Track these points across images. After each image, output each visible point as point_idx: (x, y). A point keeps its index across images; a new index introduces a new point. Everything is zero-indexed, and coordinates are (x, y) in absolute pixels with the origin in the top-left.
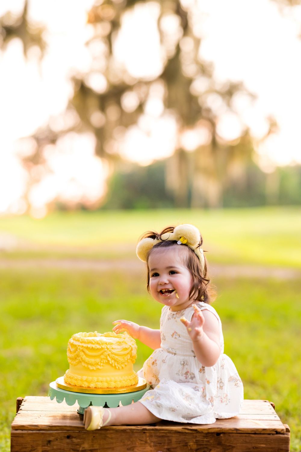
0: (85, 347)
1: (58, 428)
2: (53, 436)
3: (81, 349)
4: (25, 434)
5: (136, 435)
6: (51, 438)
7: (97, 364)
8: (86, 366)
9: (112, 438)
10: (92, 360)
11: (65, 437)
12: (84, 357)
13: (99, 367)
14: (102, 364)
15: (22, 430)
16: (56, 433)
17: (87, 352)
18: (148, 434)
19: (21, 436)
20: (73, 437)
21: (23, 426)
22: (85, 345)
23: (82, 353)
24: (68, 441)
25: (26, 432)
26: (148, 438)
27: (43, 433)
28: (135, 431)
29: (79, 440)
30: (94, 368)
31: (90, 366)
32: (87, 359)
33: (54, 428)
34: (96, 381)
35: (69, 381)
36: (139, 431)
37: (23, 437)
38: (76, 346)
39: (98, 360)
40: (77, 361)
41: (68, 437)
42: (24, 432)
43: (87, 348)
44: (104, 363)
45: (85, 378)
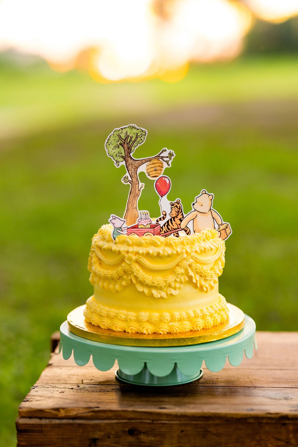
0: (143, 254)
1: (110, 414)
2: (100, 431)
3: (134, 258)
4: (46, 425)
5: (267, 428)
6: (98, 435)
7: (170, 286)
8: (146, 291)
9: (218, 435)
10: (158, 279)
11: (124, 432)
12: (142, 274)
13: (173, 292)
14: (178, 285)
15: (40, 418)
16: (106, 424)
17: (147, 262)
18: (291, 428)
19: (39, 429)
20: (140, 433)
21: (41, 411)
22: (141, 250)
23: (136, 268)
24: (131, 439)
25: (47, 421)
26: (291, 436)
27: (80, 425)
28: (264, 421)
29: (152, 438)
30: (164, 294)
31: (154, 292)
32: (148, 278)
33: (102, 414)
34: (169, 319)
36: (273, 421)
37: (41, 432)
38: (119, 252)
39: (171, 278)
40: (124, 283)
41: (132, 432)
42: (44, 422)
43: (148, 255)
44: (181, 282)
45: (144, 315)
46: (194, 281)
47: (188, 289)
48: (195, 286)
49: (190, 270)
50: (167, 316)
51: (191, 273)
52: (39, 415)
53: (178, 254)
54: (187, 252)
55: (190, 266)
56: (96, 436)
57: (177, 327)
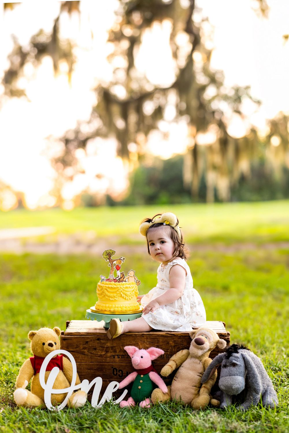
0: (107, 287)
1: (92, 334)
2: (89, 339)
3: (105, 288)
4: (73, 337)
5: (138, 338)
6: (88, 340)
7: (115, 297)
8: (108, 298)
10: (112, 295)
11: (96, 339)
12: (107, 293)
13: (116, 299)
14: (117, 297)
15: (71, 335)
16: (91, 337)
17: (108, 290)
18: (145, 337)
20: (101, 339)
21: (71, 333)
22: (107, 286)
23: (105, 291)
24: (98, 341)
25: (73, 336)
26: (145, 340)
27: (83, 337)
28: (137, 335)
29: (104, 341)
30: (113, 299)
31: (110, 298)
32: (109, 294)
33: (89, 334)
34: (114, 307)
35: (98, 308)
36: (140, 335)
37: (71, 339)
38: (102, 286)
39: (115, 295)
40: (103, 295)
41: (98, 339)
42: (72, 336)
43: (109, 287)
44: (118, 296)
45: (107, 305)
46: (123, 296)
47: (121, 298)
48: (123, 297)
49: (121, 292)
50: (114, 306)
51: (122, 293)
52: (71, 334)
53: (117, 287)
54: (120, 287)
55: (121, 291)
56: (88, 341)
57: (116, 309)
